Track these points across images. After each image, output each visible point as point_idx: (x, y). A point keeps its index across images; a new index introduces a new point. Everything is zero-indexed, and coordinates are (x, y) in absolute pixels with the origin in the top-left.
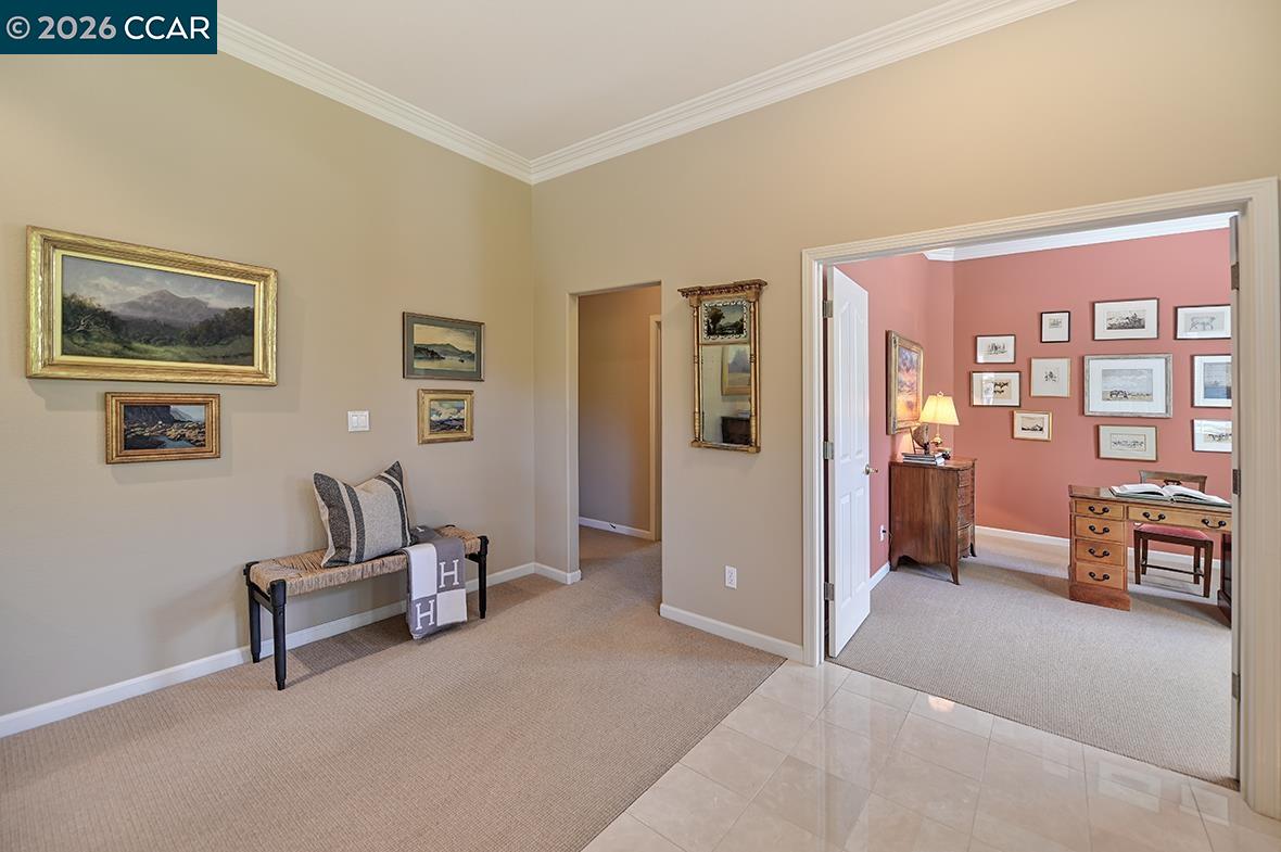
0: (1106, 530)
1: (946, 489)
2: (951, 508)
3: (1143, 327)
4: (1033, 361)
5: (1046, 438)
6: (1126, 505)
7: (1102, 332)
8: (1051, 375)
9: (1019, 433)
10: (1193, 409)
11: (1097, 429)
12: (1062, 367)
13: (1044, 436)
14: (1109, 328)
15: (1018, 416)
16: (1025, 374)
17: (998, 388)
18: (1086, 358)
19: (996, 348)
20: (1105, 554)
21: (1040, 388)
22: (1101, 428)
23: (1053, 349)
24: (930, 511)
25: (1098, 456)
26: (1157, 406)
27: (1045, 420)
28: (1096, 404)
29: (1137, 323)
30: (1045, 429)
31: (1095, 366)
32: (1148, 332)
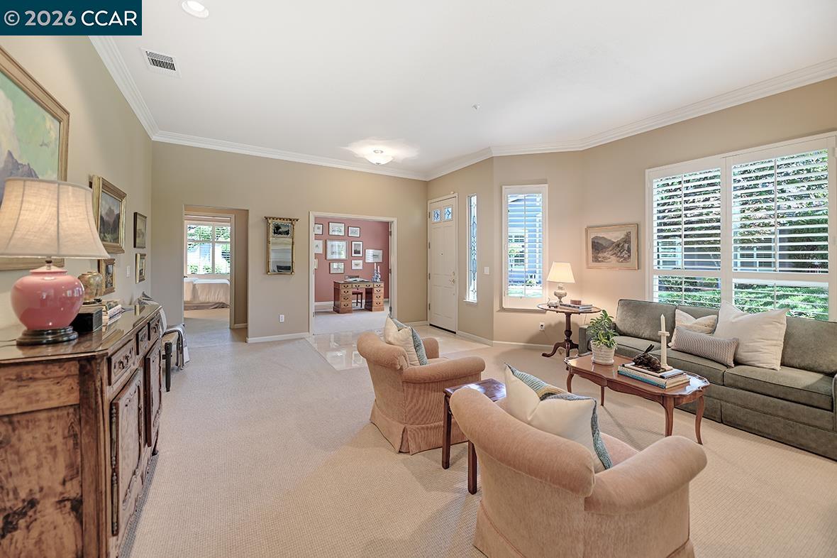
3: (341, 232)
7: (331, 233)
8: (317, 246)
10: (352, 257)
12: (320, 243)
14: (333, 231)
18: (327, 240)
22: (331, 264)
23: (317, 237)
25: (330, 273)
26: (343, 256)
28: (329, 257)
29: (339, 230)
31: (329, 243)
32: (342, 234)
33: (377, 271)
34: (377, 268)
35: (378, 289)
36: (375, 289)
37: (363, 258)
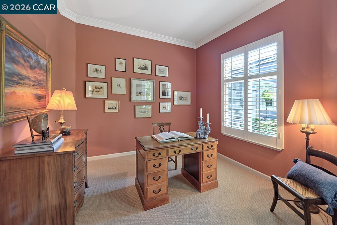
0: (160, 165)
1: (62, 173)
2: (68, 187)
3: (148, 70)
4: (113, 78)
5: (117, 112)
6: (167, 149)
7: (136, 70)
8: (119, 85)
9: (107, 110)
10: (160, 99)
11: (135, 106)
12: (123, 82)
13: (117, 111)
14: (138, 69)
15: (107, 103)
16: (109, 83)
17: (98, 90)
18: (131, 79)
19: (97, 71)
20: (160, 177)
21: (115, 90)
22: (136, 106)
23: (120, 74)
24: (47, 196)
25: (135, 117)
27: (117, 104)
29: (146, 68)
30: (117, 108)
31: (134, 82)
32: (149, 72)
33: (205, 120)
34: (205, 115)
35: (209, 152)
36: (205, 154)
37: (172, 100)
